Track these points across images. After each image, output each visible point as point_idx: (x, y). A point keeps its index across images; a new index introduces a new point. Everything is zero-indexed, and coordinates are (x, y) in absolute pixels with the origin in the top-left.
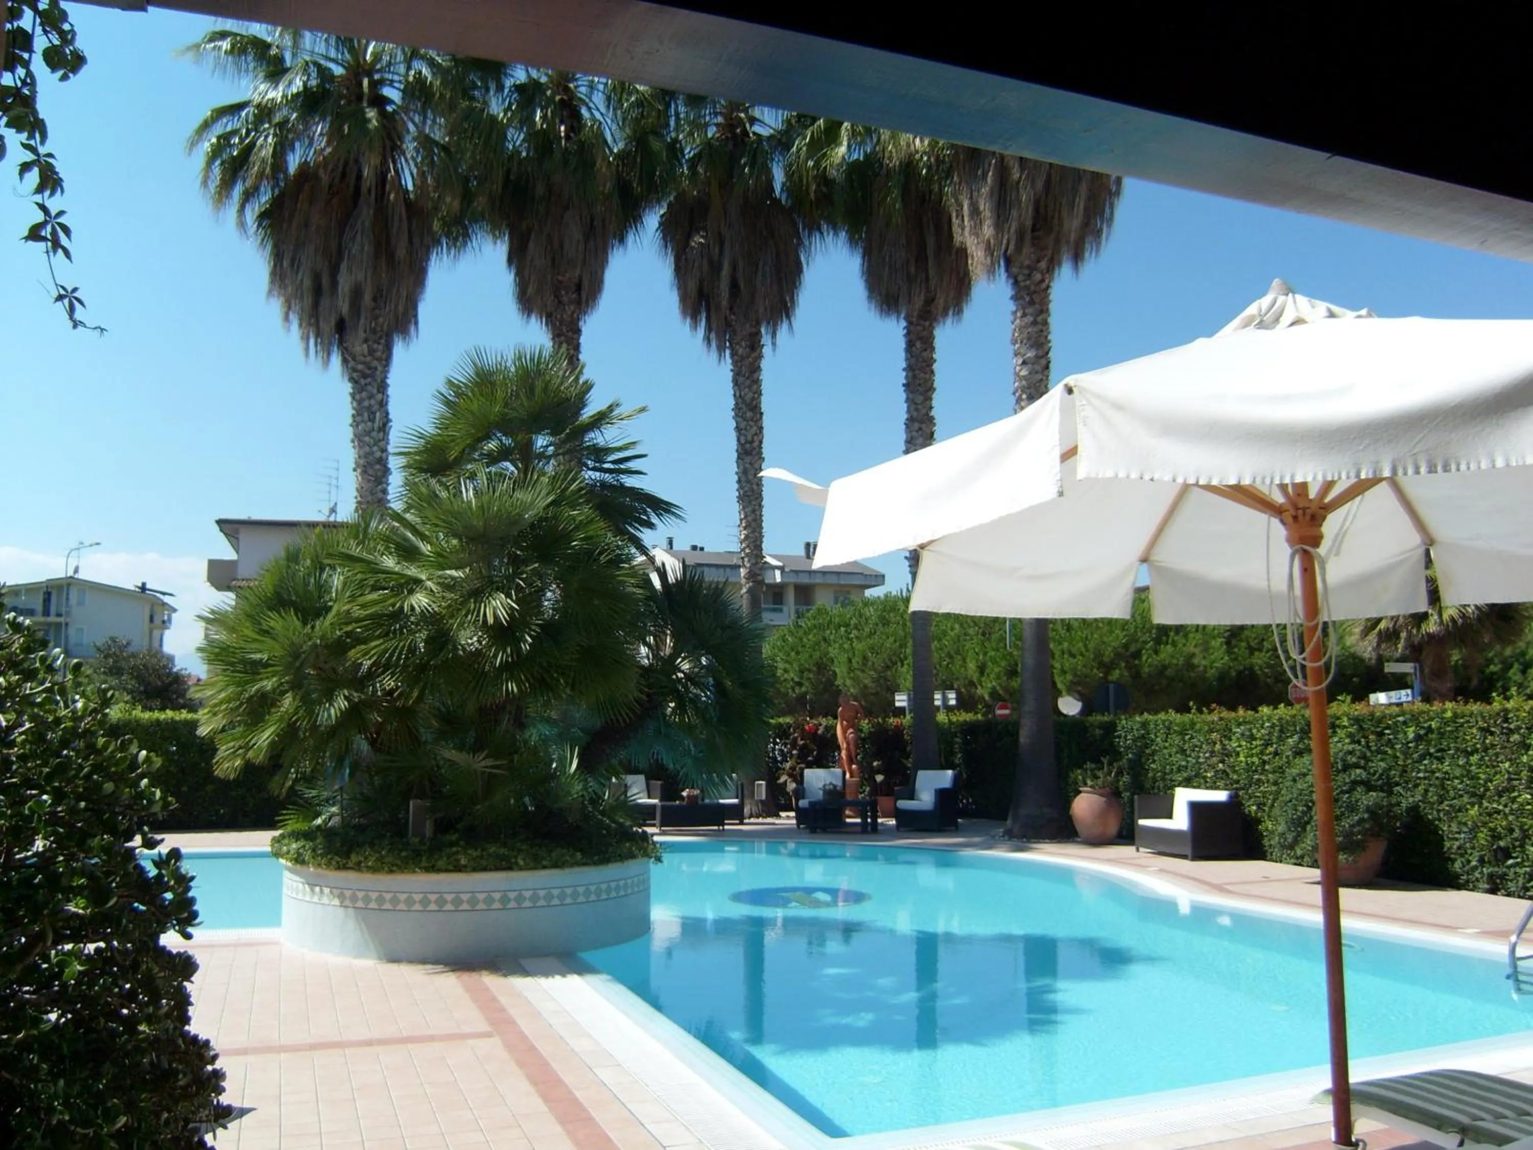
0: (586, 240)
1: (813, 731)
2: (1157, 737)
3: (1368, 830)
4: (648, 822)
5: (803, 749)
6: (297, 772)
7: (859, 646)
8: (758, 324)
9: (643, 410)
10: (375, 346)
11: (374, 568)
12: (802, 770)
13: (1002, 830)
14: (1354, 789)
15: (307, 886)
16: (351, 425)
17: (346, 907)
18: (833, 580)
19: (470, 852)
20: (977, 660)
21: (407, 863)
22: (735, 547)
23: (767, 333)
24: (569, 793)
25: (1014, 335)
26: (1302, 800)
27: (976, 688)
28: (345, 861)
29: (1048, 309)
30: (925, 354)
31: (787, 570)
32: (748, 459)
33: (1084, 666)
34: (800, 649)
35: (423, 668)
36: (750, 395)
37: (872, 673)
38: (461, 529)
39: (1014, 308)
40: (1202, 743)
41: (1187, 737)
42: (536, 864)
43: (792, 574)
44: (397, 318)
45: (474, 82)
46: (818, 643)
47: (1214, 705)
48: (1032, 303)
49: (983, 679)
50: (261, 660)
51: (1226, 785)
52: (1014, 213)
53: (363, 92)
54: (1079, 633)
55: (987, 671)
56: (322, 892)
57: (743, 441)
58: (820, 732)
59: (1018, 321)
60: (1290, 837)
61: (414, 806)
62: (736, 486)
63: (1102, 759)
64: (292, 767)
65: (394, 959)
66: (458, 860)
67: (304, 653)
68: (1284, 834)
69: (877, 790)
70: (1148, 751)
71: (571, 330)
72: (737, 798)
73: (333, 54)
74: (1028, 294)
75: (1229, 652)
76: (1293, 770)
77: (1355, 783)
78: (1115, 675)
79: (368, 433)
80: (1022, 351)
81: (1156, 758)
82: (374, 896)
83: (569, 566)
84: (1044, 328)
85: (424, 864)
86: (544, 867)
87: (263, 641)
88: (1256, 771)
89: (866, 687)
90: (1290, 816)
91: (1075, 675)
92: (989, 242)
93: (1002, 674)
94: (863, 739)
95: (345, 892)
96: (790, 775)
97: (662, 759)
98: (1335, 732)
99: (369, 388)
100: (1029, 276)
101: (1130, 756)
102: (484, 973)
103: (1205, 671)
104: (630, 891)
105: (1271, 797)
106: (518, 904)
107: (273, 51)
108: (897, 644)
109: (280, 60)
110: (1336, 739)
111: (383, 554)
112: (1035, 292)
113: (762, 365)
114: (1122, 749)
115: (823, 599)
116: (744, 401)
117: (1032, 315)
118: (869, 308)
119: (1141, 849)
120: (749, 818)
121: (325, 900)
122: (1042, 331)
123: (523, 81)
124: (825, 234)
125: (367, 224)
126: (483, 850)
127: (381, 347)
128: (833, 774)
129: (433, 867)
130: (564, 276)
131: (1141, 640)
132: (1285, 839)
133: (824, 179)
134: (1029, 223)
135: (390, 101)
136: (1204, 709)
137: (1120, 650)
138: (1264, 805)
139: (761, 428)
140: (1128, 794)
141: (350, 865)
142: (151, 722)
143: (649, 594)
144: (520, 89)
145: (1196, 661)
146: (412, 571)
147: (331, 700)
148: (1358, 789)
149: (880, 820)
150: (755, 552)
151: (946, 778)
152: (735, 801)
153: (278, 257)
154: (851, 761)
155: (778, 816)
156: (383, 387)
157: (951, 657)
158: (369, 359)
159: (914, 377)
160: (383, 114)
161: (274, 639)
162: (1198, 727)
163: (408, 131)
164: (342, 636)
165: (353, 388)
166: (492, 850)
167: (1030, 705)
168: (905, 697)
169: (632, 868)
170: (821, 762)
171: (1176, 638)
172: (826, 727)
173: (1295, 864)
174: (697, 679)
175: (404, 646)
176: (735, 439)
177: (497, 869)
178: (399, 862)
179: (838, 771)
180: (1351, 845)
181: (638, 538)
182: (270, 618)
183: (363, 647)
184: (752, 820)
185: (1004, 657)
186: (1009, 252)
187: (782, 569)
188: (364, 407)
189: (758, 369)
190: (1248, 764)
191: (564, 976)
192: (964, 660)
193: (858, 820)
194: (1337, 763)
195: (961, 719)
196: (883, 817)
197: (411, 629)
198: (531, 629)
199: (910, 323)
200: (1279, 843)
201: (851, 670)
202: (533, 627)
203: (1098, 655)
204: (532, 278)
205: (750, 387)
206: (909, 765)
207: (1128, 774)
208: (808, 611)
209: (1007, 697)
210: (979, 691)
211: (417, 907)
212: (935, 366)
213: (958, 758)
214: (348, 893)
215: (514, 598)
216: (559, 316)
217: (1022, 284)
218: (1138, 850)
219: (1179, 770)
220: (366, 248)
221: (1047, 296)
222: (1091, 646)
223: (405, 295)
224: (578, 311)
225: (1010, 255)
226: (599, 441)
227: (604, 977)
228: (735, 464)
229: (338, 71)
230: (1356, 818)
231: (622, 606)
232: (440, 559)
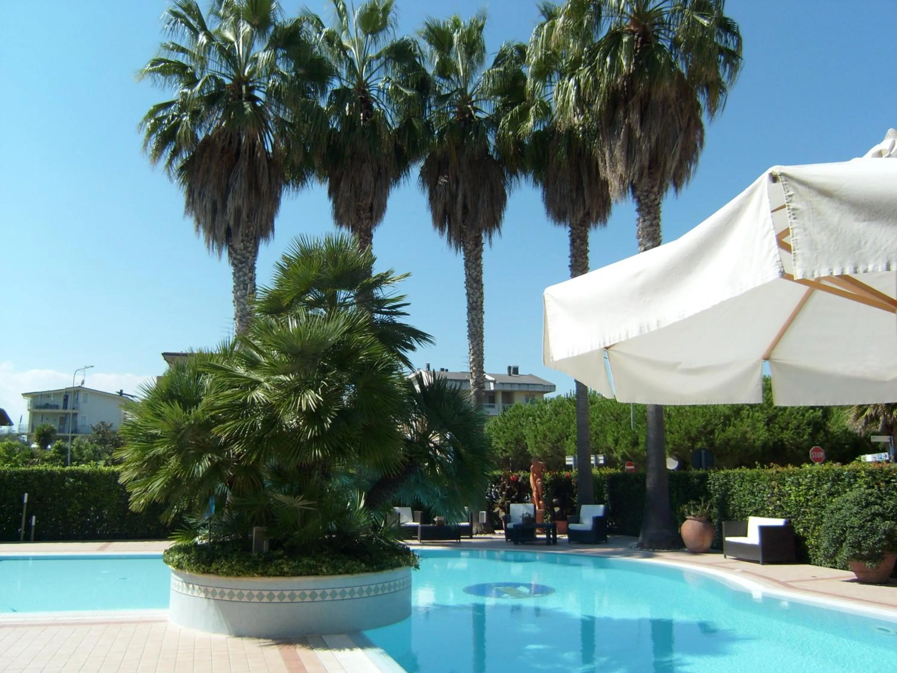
0: (376, 180)
1: (515, 480)
2: (735, 484)
3: (885, 546)
4: (413, 537)
5: (508, 491)
6: (178, 509)
7: (541, 428)
8: (480, 231)
9: (407, 275)
10: (248, 244)
11: (229, 374)
12: (509, 504)
13: (636, 543)
14: (875, 519)
15: (184, 584)
16: (233, 292)
17: (208, 598)
18: (525, 388)
19: (290, 563)
20: (613, 436)
21: (249, 570)
22: (467, 369)
23: (486, 236)
24: (358, 523)
25: (638, 233)
26: (839, 526)
27: (613, 453)
28: (208, 568)
29: (659, 217)
30: (582, 247)
31: (497, 382)
32: (474, 313)
33: (680, 439)
34: (505, 430)
35: (260, 440)
36: (475, 274)
37: (550, 444)
38: (286, 348)
39: (638, 216)
40: (765, 488)
41: (755, 484)
42: (335, 571)
43: (501, 385)
44: (261, 226)
45: (309, 88)
46: (516, 427)
47: (772, 464)
48: (649, 213)
49: (617, 447)
50: (157, 434)
51: (782, 515)
52: (638, 158)
53: (242, 94)
54: (676, 419)
55: (620, 442)
56: (193, 587)
57: (471, 301)
58: (519, 480)
59: (641, 224)
60: (831, 551)
61: (256, 531)
62: (467, 329)
63: (700, 498)
64: (176, 505)
65: (239, 635)
66: (282, 568)
67: (183, 429)
68: (827, 548)
69: (555, 517)
70: (729, 493)
71: (367, 235)
72: (468, 522)
73: (223, 71)
74: (646, 208)
75: (769, 430)
76: (831, 506)
77: (875, 515)
78: (699, 445)
79: (243, 297)
80: (644, 242)
81: (735, 497)
82: (227, 591)
83: (357, 373)
84: (657, 229)
85: (260, 571)
86: (340, 573)
87: (157, 422)
88: (803, 506)
89: (546, 452)
90: (831, 537)
91: (674, 445)
92: (621, 175)
93: (629, 444)
94: (547, 485)
95: (209, 588)
96: (501, 507)
97: (420, 500)
98: (856, 481)
99: (244, 269)
100: (647, 196)
101: (717, 496)
102: (298, 646)
103: (754, 442)
104: (397, 589)
105: (813, 523)
106: (322, 598)
107: (189, 71)
108: (565, 426)
109: (193, 75)
110: (857, 485)
111: (237, 365)
112: (651, 206)
113: (482, 256)
114: (712, 492)
115: (519, 400)
116: (472, 278)
117: (649, 220)
118: (548, 220)
119: (727, 557)
120: (476, 534)
121: (196, 594)
122: (656, 230)
123: (338, 88)
124: (520, 176)
125: (244, 171)
126: (299, 562)
127: (251, 245)
128: (528, 508)
129: (266, 573)
130: (362, 202)
131: (714, 423)
132: (828, 552)
133: (519, 143)
134: (646, 164)
135: (258, 99)
136: (765, 466)
137: (700, 429)
138: (809, 528)
139: (482, 294)
140: (716, 520)
141: (212, 571)
142: (109, 473)
143: (410, 392)
144: (336, 92)
145: (748, 436)
146: (255, 375)
147: (200, 460)
148: (877, 518)
149: (558, 536)
150: (479, 369)
151: (599, 510)
152: (467, 524)
153: (190, 193)
154: (539, 498)
155: (494, 533)
156: (252, 269)
157: (597, 434)
158: (244, 252)
159: (576, 261)
160: (254, 107)
161: (164, 420)
162: (762, 477)
163: (269, 117)
164: (209, 419)
165: (234, 270)
166: (305, 561)
167: (652, 464)
168: (572, 459)
169: (398, 573)
170: (520, 500)
171: (735, 422)
172: (523, 478)
173: (831, 567)
174: (442, 448)
175: (248, 425)
176: (467, 300)
177: (308, 574)
178: (243, 570)
179: (531, 505)
180: (873, 557)
181: (404, 356)
182: (161, 405)
183: (222, 425)
184: (478, 536)
185: (630, 434)
186: (634, 182)
187: (494, 382)
188: (241, 281)
189: (480, 258)
190: (796, 501)
191: (351, 648)
192: (605, 436)
193: (544, 536)
194: (862, 501)
195: (607, 472)
196: (560, 534)
197: (254, 414)
198: (331, 414)
199: (573, 228)
200: (824, 554)
201: (536, 443)
202: (333, 413)
203: (688, 433)
204: (343, 203)
205: (475, 269)
206: (576, 501)
207: (716, 507)
208: (511, 406)
209: (632, 458)
210: (615, 455)
211: (255, 600)
212: (589, 255)
213: (606, 497)
214: (210, 589)
215: (320, 393)
216: (359, 227)
217: (643, 201)
218: (725, 557)
219: (750, 505)
220: (243, 185)
221: (659, 208)
222: (683, 427)
223: (266, 213)
224: (370, 223)
225: (635, 184)
226: (379, 295)
227: (378, 650)
228: (466, 316)
229: (228, 82)
230: (877, 538)
231: (392, 399)
232: (272, 368)
